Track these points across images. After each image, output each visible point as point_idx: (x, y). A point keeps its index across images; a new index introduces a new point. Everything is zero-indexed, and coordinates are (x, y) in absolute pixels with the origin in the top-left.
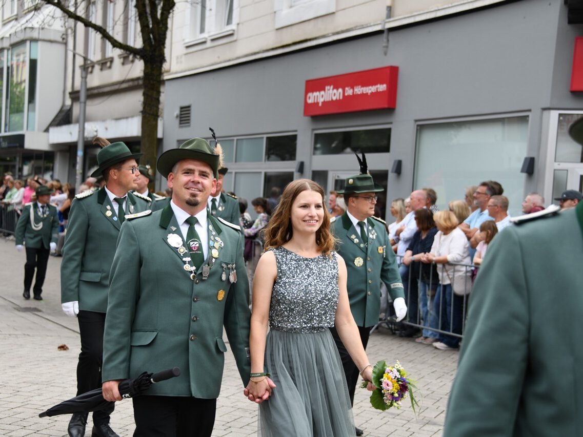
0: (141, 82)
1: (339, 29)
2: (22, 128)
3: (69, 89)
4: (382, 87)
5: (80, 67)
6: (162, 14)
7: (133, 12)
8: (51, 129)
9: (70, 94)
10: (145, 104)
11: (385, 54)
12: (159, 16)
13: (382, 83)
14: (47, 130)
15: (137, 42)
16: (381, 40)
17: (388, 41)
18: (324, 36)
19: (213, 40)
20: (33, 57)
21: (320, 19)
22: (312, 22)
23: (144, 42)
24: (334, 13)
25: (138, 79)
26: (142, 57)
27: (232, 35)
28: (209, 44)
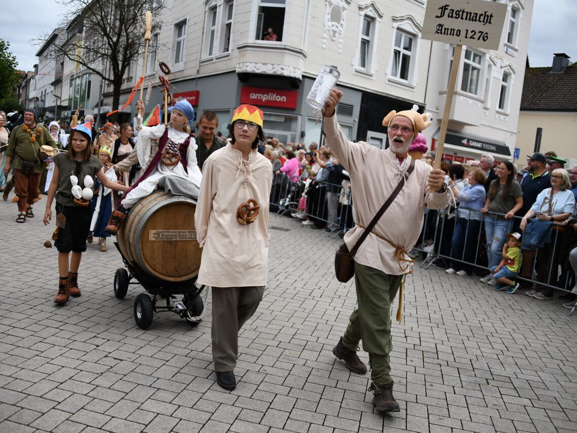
0: (113, 93)
1: (185, 76)
2: (84, 108)
3: (103, 93)
4: (194, 98)
5: (107, 84)
6: (122, 68)
7: (112, 67)
8: (95, 109)
9: (103, 94)
10: (114, 100)
11: (196, 86)
12: (120, 69)
13: (194, 96)
14: (93, 109)
15: (112, 78)
16: (195, 81)
17: (197, 82)
18: (179, 78)
19: (149, 77)
20: (90, 80)
21: (179, 73)
22: (178, 73)
23: (114, 78)
24: (183, 70)
25: (112, 92)
26: (113, 83)
27: (154, 75)
28: (147, 78)
